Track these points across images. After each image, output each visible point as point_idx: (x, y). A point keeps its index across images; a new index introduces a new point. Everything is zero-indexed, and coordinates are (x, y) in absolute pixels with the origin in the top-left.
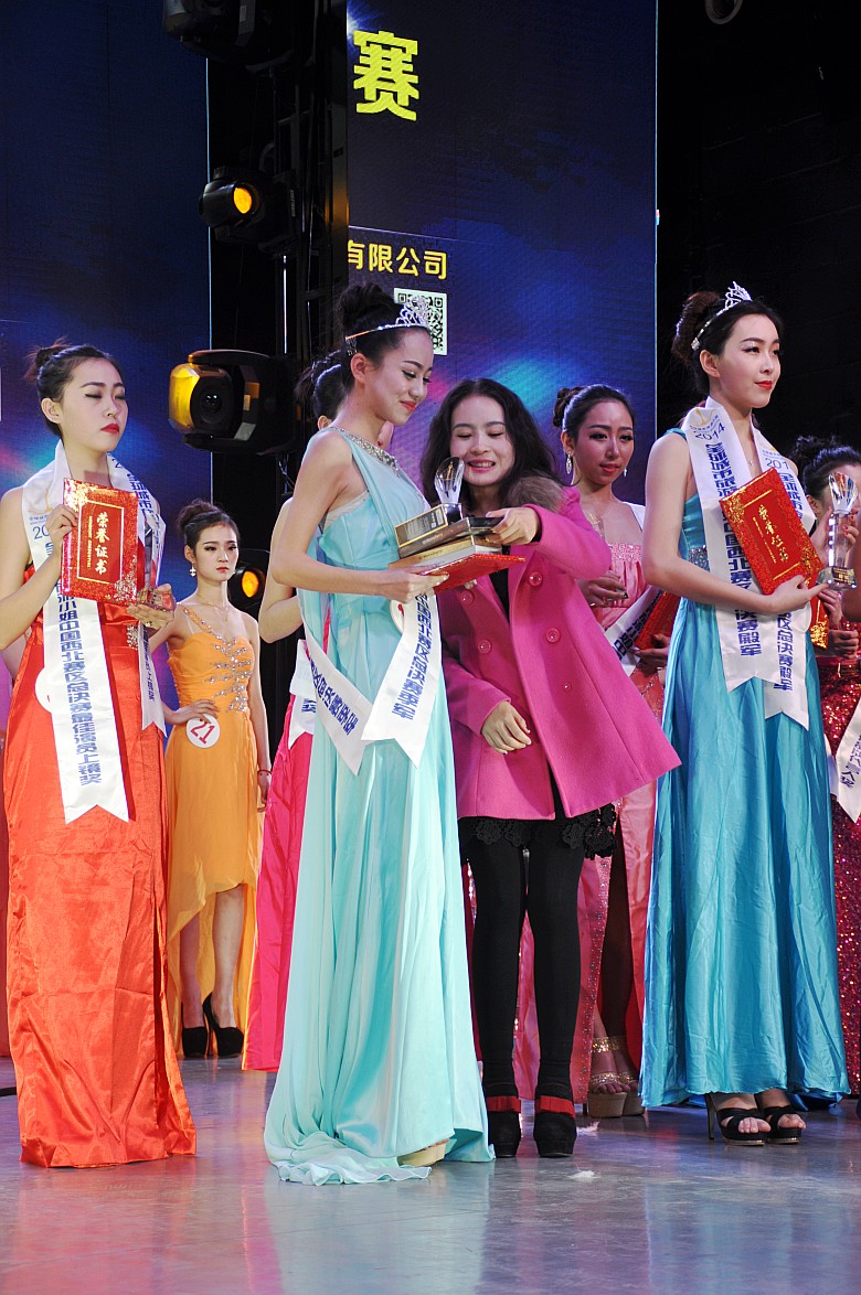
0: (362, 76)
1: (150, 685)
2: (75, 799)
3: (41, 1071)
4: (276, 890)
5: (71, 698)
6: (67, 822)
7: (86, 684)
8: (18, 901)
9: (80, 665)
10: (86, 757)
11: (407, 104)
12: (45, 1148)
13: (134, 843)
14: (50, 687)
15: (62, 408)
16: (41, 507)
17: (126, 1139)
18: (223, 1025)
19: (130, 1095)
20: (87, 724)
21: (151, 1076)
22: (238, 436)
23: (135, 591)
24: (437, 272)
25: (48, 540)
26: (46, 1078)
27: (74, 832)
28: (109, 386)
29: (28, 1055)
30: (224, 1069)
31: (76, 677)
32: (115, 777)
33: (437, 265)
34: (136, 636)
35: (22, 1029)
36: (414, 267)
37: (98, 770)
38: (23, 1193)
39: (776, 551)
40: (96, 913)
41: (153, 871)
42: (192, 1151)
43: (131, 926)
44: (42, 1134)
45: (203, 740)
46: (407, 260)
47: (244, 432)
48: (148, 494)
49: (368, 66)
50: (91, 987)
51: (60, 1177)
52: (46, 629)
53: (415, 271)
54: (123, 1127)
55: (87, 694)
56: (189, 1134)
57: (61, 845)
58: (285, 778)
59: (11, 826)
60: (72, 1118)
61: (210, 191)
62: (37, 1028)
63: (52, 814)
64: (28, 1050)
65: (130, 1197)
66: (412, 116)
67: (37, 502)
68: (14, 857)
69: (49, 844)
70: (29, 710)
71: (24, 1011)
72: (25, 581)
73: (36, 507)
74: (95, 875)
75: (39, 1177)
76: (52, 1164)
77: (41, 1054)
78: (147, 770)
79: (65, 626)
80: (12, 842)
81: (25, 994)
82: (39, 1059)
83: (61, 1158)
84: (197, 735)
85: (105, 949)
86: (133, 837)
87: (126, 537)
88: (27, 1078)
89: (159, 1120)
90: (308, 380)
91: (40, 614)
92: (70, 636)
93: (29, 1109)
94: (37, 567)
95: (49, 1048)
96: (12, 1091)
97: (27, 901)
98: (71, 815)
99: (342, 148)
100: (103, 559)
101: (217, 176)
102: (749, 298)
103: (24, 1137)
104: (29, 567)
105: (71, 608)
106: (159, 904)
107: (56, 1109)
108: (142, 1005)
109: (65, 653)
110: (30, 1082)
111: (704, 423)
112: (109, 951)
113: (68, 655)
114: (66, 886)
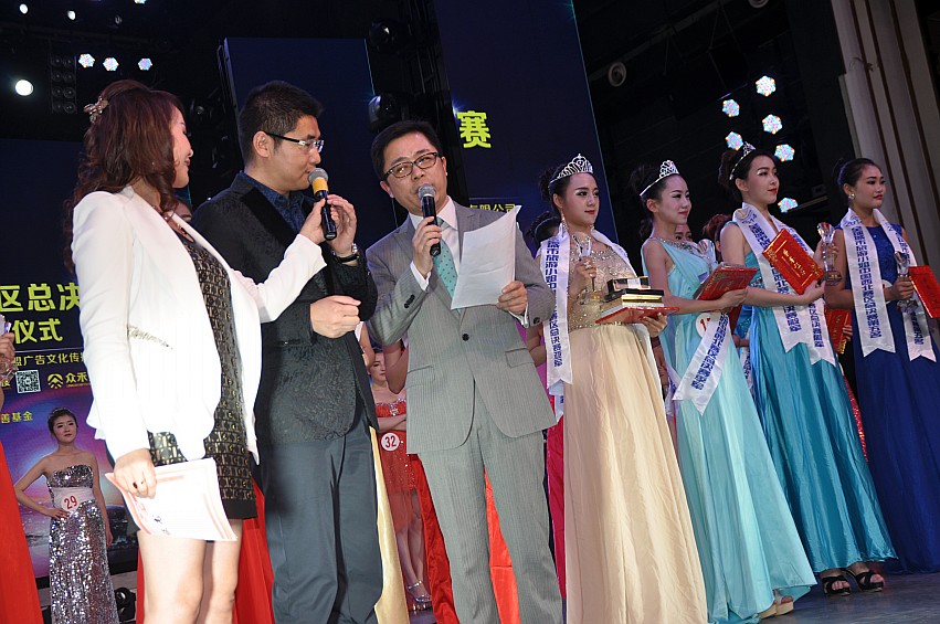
0: (463, 132)
11: (486, 141)
39: (799, 271)
49: (466, 127)
66: (489, 146)
111: (744, 216)
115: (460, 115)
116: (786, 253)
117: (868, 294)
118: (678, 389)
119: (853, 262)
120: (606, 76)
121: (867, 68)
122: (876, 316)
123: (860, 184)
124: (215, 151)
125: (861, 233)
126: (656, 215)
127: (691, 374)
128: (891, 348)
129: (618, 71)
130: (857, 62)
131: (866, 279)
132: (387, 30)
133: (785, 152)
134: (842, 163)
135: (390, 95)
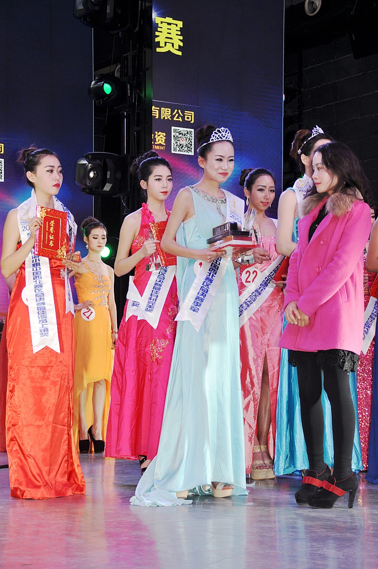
0: (159, 36)
1: (69, 294)
2: (37, 343)
3: (19, 458)
4: (119, 381)
5: (37, 300)
6: (34, 353)
7: (43, 294)
8: (11, 386)
9: (41, 286)
10: (43, 325)
11: (178, 48)
12: (21, 491)
13: (61, 362)
14: (28, 295)
15: (36, 175)
16: (26, 218)
17: (55, 488)
18: (97, 439)
19: (57, 469)
20: (43, 311)
21: (66, 461)
22: (105, 189)
23: (65, 254)
24: (190, 120)
25: (29, 232)
26: (21, 461)
27: (36, 357)
28: (56, 167)
29: (14, 451)
30: (97, 458)
31: (39, 291)
32: (55, 334)
33: (190, 117)
34: (64, 274)
35: (12, 440)
36: (180, 117)
37: (48, 331)
38: (11, 510)
40: (44, 391)
41: (69, 374)
42: (83, 493)
43: (60, 397)
44: (19, 485)
45: (88, 318)
46: (177, 115)
47: (107, 187)
48: (70, 212)
49: (161, 32)
50: (41, 423)
51: (27, 503)
52: (26, 270)
53: (180, 119)
54: (53, 482)
55: (44, 298)
56: (82, 485)
57: (31, 362)
58: (124, 334)
59: (9, 354)
60: (32, 478)
61: (94, 85)
62: (18, 440)
63: (28, 349)
64: (14, 449)
65: (57, 512)
66: (180, 53)
67: (24, 215)
68: (10, 367)
69: (26, 362)
70: (18, 304)
71: (13, 432)
72: (17, 249)
73: (23, 217)
74: (44, 375)
75: (18, 503)
76: (24, 498)
77: (20, 451)
78: (67, 331)
79: (35, 269)
80: (10, 361)
81: (13, 425)
82: (19, 453)
83: (27, 495)
84: (85, 315)
85: (48, 407)
86: (61, 359)
87: (62, 231)
88: (13, 461)
89: (69, 480)
90: (136, 164)
91: (24, 263)
92: (37, 273)
93: (14, 474)
94: (23, 243)
95: (23, 448)
96: (7, 466)
97: (16, 385)
98: (35, 350)
99: (150, 67)
100: (52, 240)
101: (97, 78)
102: (323, 132)
103: (12, 486)
104: (19, 243)
105: (38, 261)
106: (70, 388)
107: (26, 475)
108: (63, 430)
109: (35, 281)
110: (15, 463)
111: (302, 185)
112: (49, 408)
113: (36, 281)
114: (32, 380)
115: (156, 18)
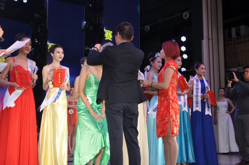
0: (106, 35)
11: (111, 39)
39: (183, 86)
115: (105, 30)
116: (181, 81)
117: (197, 96)
118: (149, 111)
119: (195, 87)
120: (144, 29)
121: (209, 39)
122: (198, 102)
123: (199, 69)
124: (40, 27)
125: (198, 81)
126: (152, 66)
127: (153, 108)
128: (200, 111)
129: (148, 28)
130: (207, 38)
131: (197, 92)
132: (91, 5)
133: (185, 56)
134: (196, 63)
135: (88, 22)
